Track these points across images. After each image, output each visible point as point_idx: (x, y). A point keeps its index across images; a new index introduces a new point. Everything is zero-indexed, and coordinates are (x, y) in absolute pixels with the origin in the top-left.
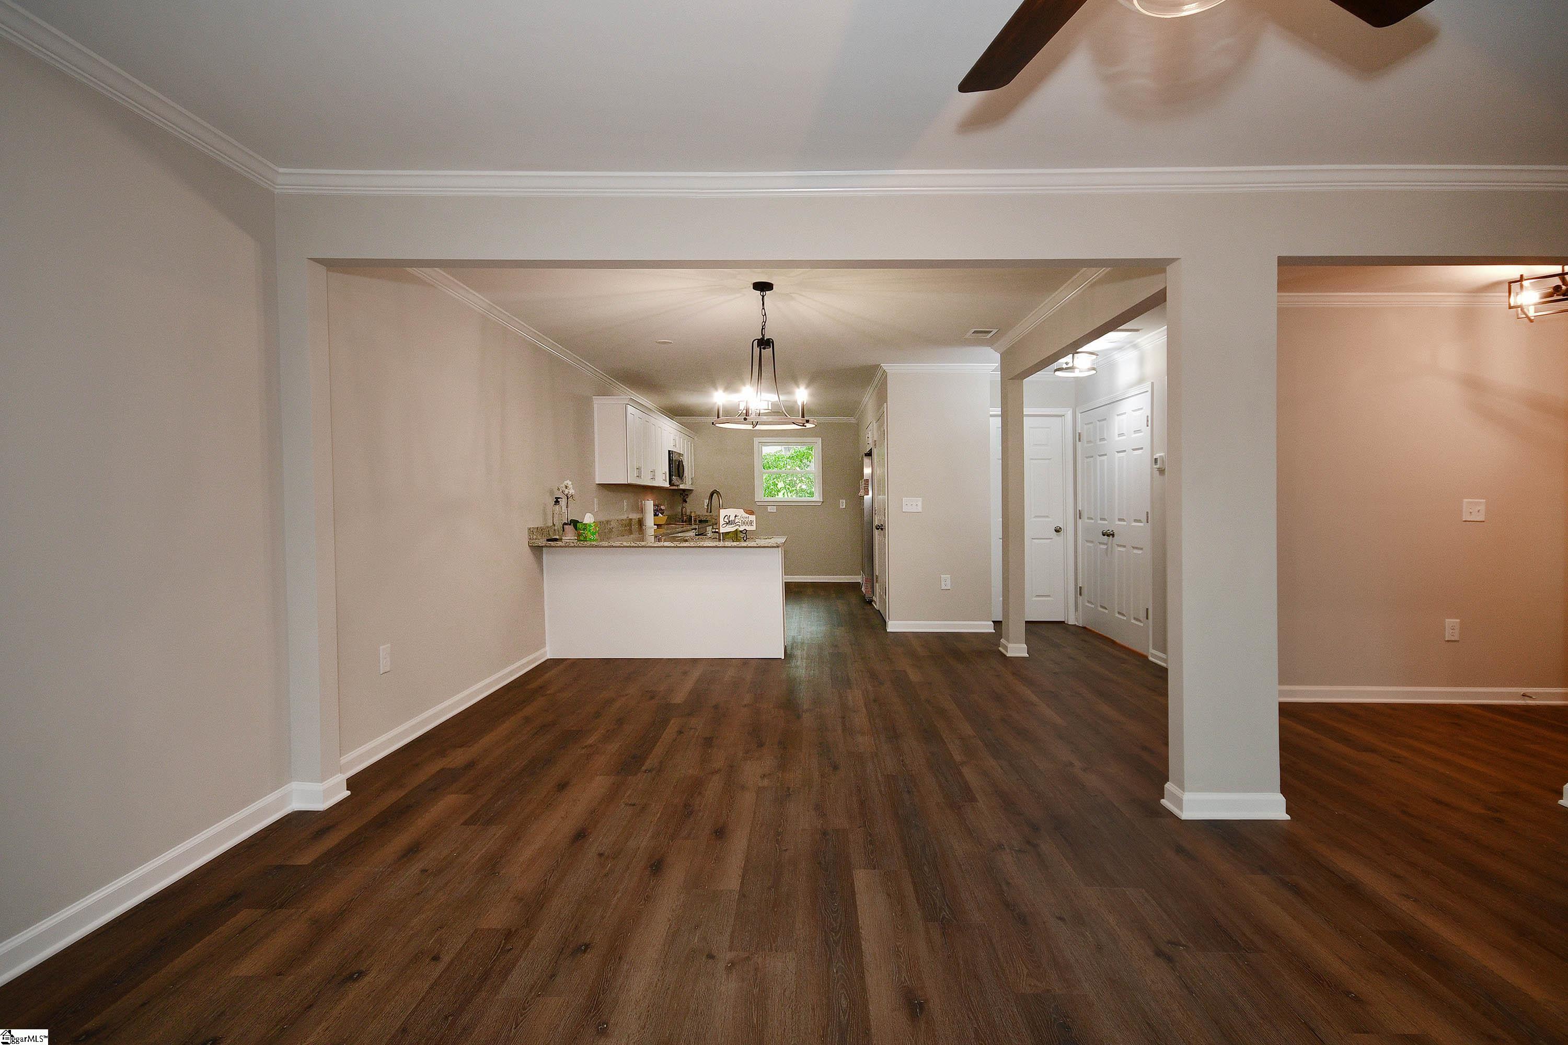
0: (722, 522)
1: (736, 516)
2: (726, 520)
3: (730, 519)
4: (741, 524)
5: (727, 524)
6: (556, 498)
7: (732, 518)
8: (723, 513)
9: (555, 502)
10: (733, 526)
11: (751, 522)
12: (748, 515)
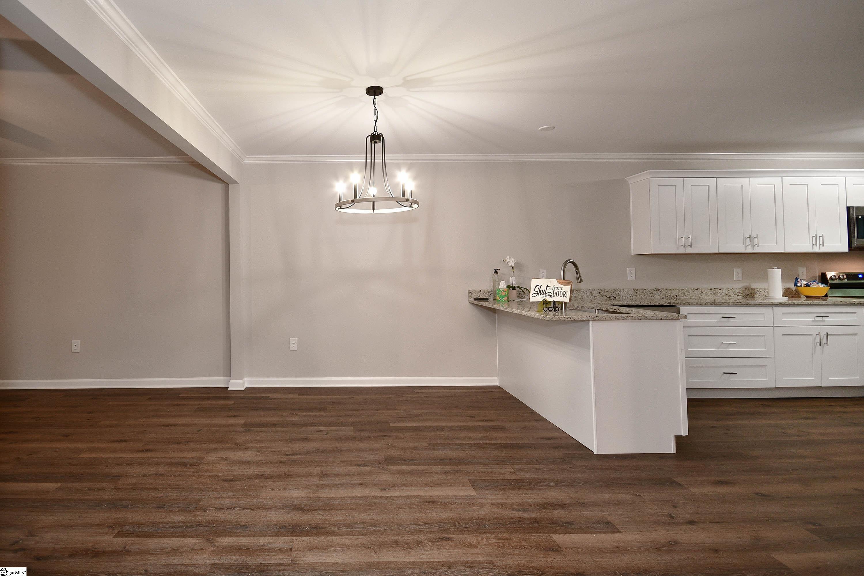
0: (532, 291)
1: (548, 286)
2: (537, 289)
3: (541, 289)
4: (552, 295)
5: (537, 293)
6: (495, 269)
7: (543, 288)
8: (534, 282)
9: (494, 272)
10: (543, 296)
11: (564, 294)
12: (562, 286)
